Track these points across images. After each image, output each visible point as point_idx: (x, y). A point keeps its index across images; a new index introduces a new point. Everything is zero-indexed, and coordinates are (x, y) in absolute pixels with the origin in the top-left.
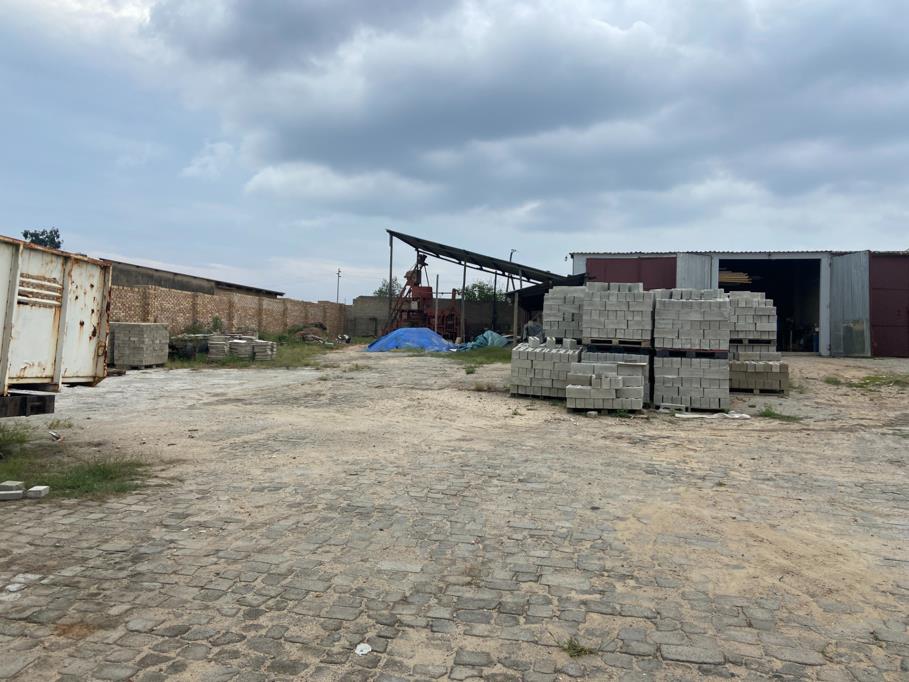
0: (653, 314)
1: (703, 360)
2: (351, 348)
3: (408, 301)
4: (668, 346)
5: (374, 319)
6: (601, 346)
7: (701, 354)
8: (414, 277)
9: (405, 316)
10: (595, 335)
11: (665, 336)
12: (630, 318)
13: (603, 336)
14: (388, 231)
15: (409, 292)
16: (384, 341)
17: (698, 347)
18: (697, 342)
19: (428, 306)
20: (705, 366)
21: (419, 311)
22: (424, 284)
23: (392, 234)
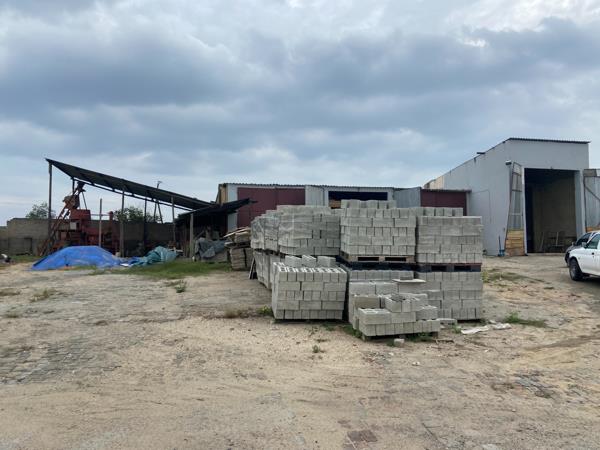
0: (417, 229)
1: (462, 273)
2: (13, 267)
3: (67, 222)
4: (431, 261)
5: (30, 239)
6: (368, 264)
7: (459, 268)
8: (72, 202)
9: (64, 235)
10: (362, 253)
11: (428, 251)
12: (396, 235)
13: (370, 253)
14: (48, 160)
15: (67, 214)
16: (52, 259)
17: (456, 261)
18: (456, 256)
19: (87, 226)
20: (463, 279)
21: (79, 231)
22: (82, 207)
23: (51, 162)
